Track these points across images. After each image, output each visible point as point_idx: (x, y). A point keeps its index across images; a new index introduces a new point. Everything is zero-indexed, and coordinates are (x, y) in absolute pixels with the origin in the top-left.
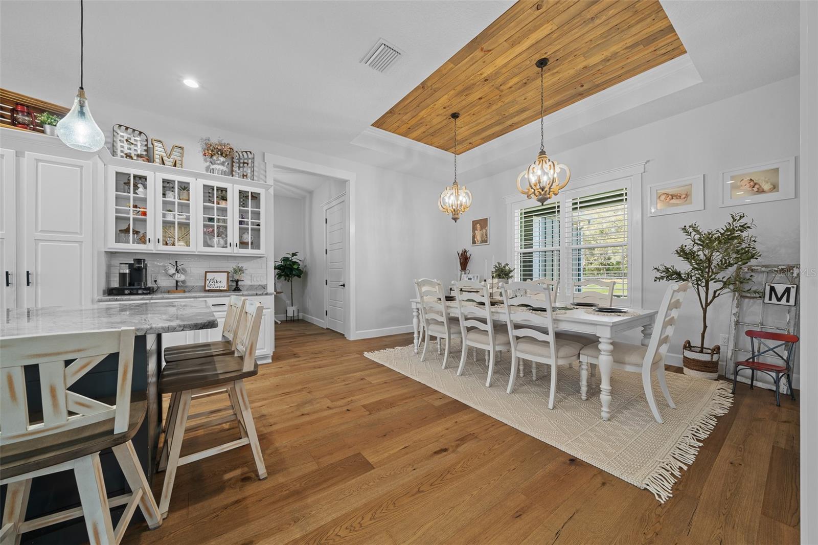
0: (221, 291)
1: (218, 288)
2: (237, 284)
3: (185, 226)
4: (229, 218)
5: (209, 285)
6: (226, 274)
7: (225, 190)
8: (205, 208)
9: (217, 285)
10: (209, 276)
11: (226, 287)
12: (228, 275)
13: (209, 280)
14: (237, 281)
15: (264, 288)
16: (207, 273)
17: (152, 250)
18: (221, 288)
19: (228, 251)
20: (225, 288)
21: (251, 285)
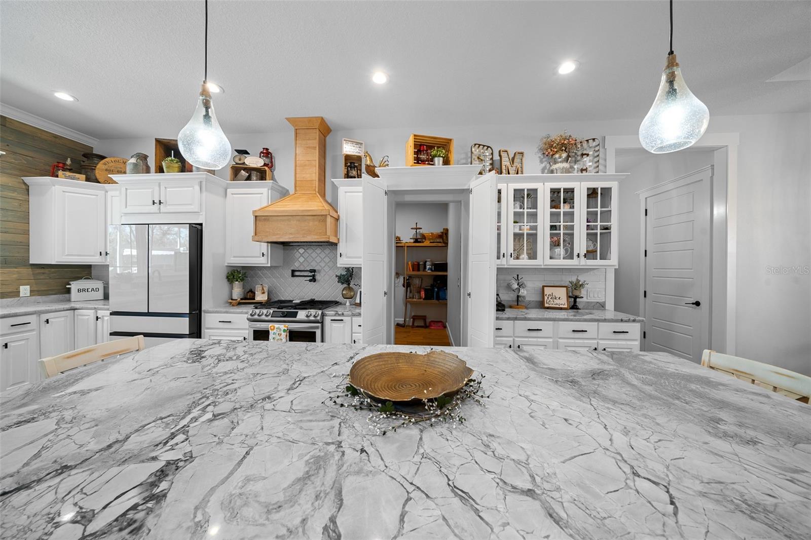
0: (561, 309)
1: (558, 306)
2: (575, 302)
3: (533, 237)
4: (576, 223)
5: (548, 301)
6: (565, 288)
7: (572, 191)
8: (552, 214)
9: (557, 301)
10: (548, 291)
11: (566, 304)
12: (567, 290)
13: (547, 295)
14: (576, 298)
15: (603, 307)
16: (545, 288)
17: (504, 265)
18: (561, 306)
19: (574, 263)
20: (566, 306)
21: (588, 302)
